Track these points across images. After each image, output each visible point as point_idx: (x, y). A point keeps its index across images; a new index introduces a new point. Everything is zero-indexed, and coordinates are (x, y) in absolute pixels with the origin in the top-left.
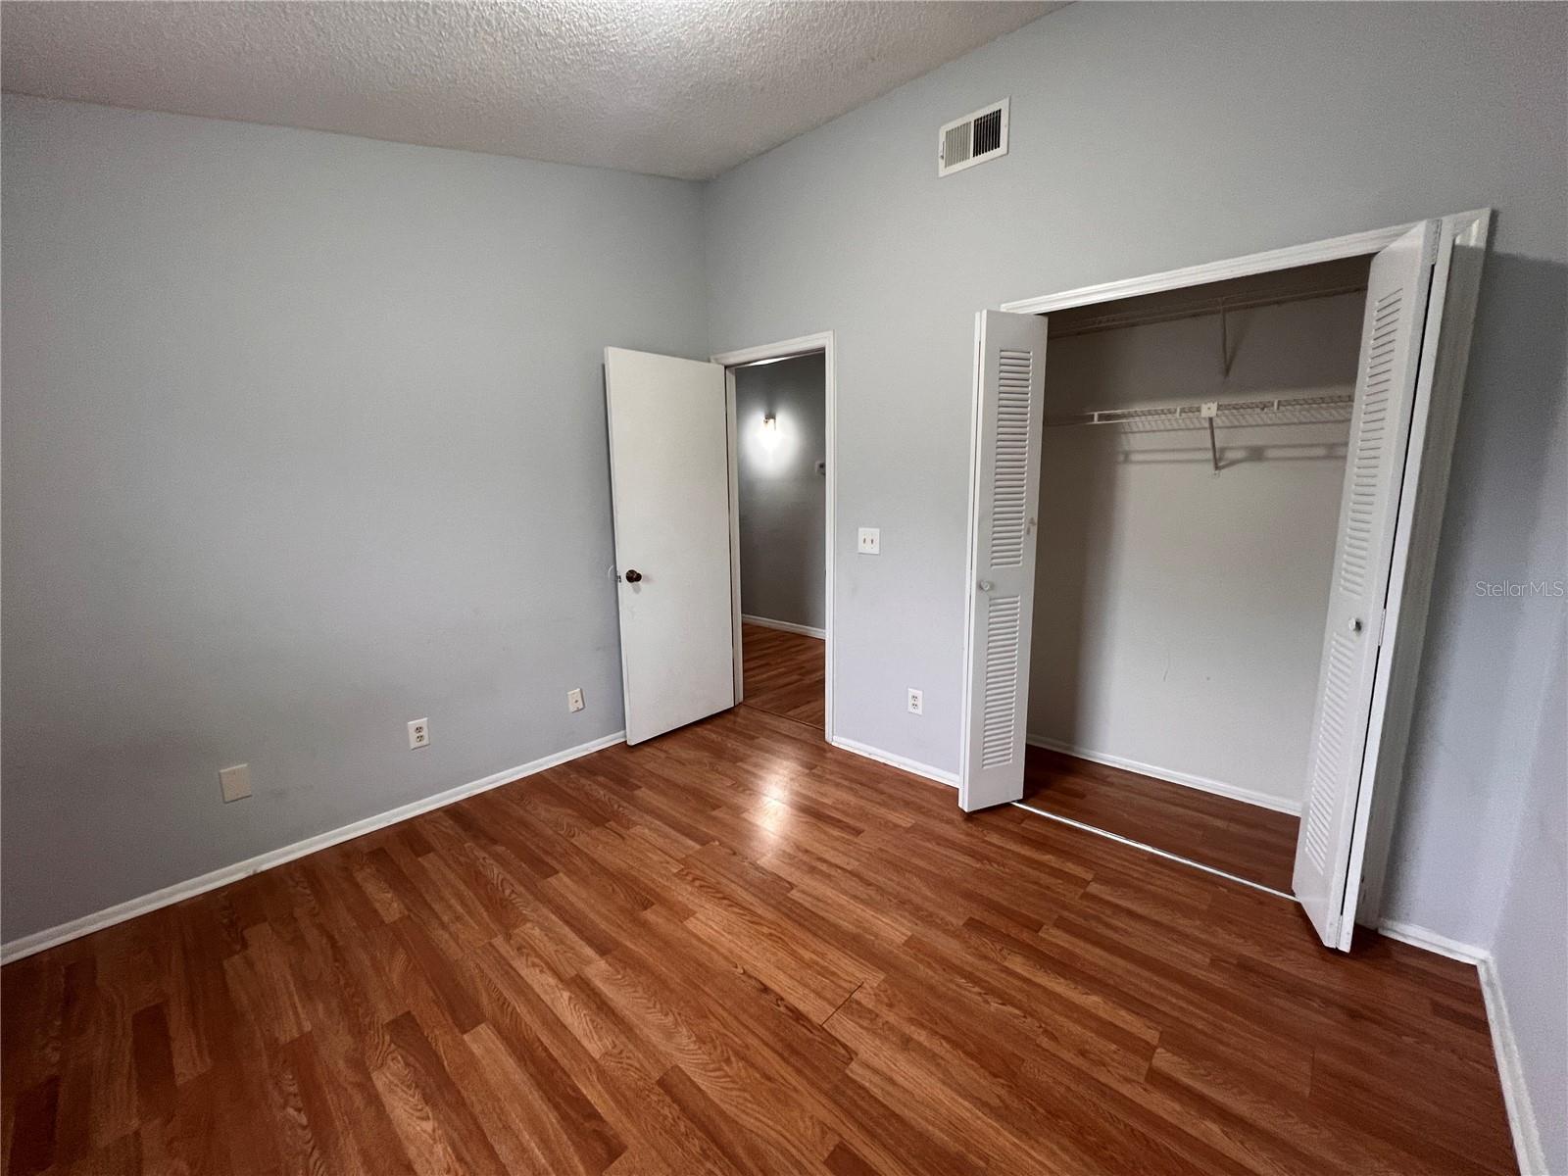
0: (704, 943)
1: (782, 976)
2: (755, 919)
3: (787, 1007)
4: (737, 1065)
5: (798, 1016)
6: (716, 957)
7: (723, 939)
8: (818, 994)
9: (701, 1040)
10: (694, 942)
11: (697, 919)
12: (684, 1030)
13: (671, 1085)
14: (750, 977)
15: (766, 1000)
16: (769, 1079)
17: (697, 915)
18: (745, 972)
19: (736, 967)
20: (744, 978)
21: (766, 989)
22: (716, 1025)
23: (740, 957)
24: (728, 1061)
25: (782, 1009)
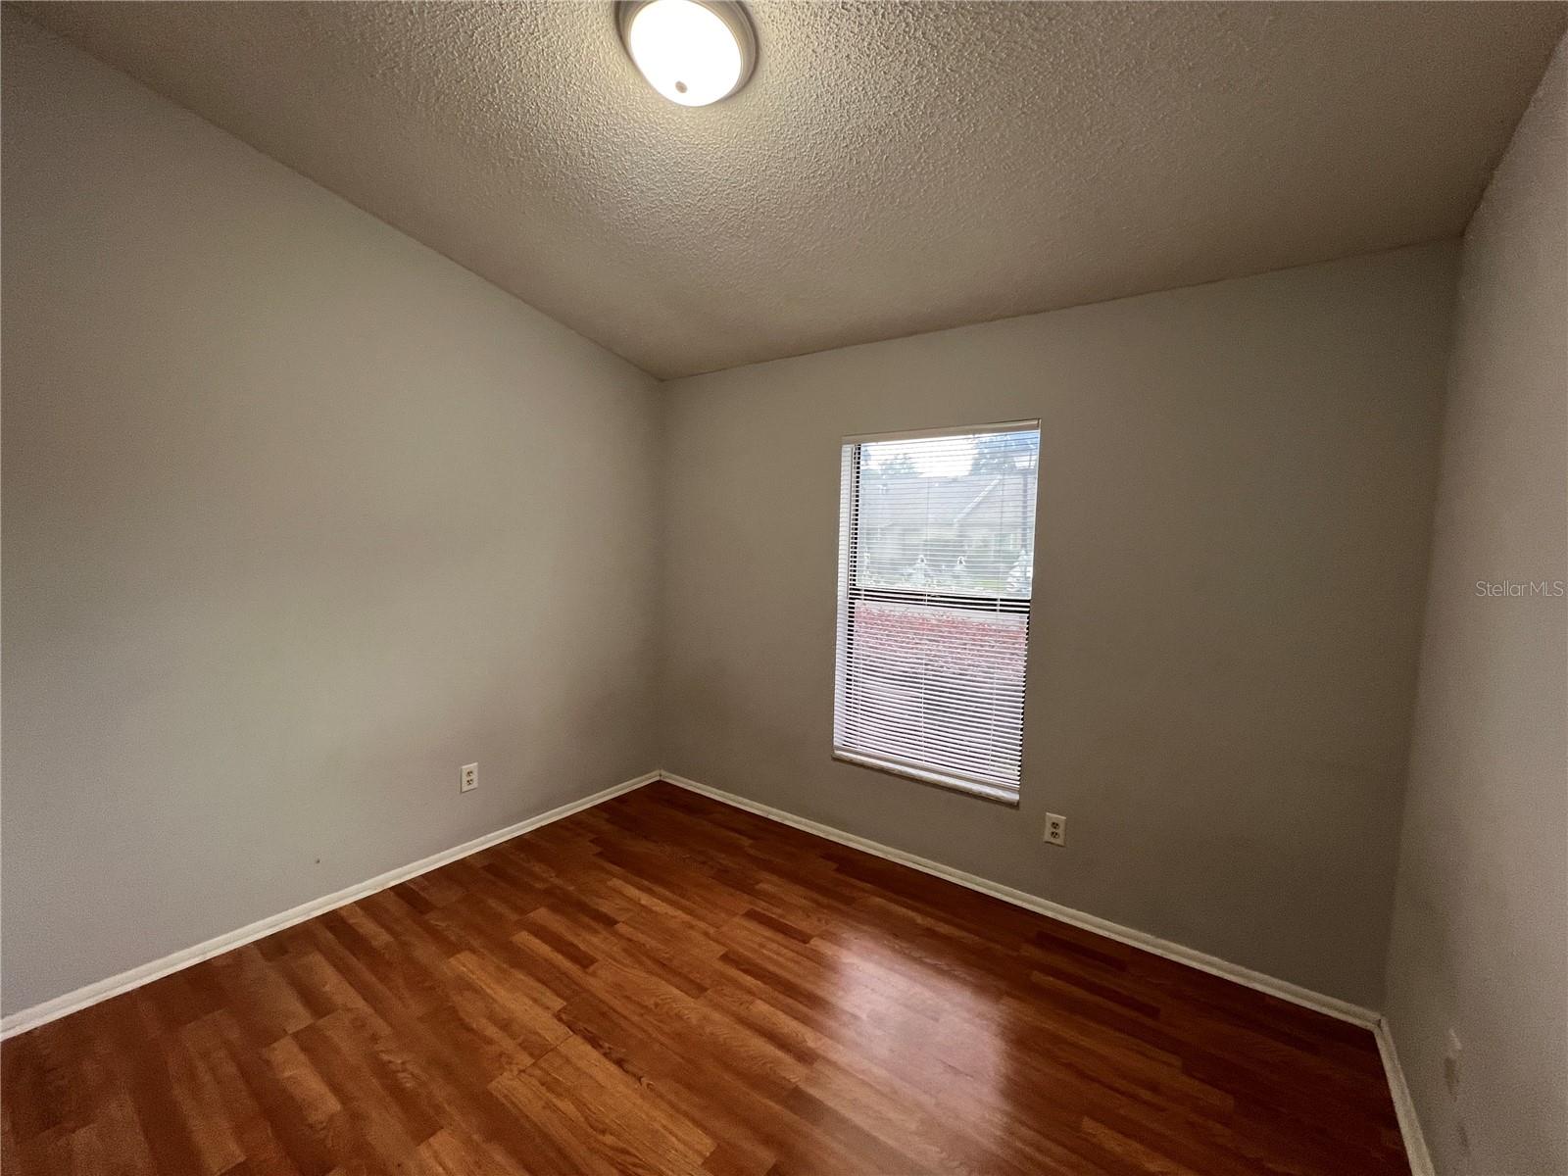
0: (686, 1115)
1: (601, 1077)
2: (621, 1158)
3: (601, 1047)
4: (650, 1002)
5: (594, 1042)
6: (672, 1097)
7: (664, 1122)
8: (568, 1061)
9: (679, 1017)
10: (697, 1114)
11: (700, 1153)
12: (694, 1021)
13: (698, 989)
14: (634, 1075)
15: (620, 1053)
16: (627, 997)
17: (700, 1161)
18: (639, 1079)
19: (648, 1085)
20: (640, 1073)
21: (620, 1063)
22: (666, 1028)
23: (642, 1096)
24: (657, 1005)
25: (607, 1045)
